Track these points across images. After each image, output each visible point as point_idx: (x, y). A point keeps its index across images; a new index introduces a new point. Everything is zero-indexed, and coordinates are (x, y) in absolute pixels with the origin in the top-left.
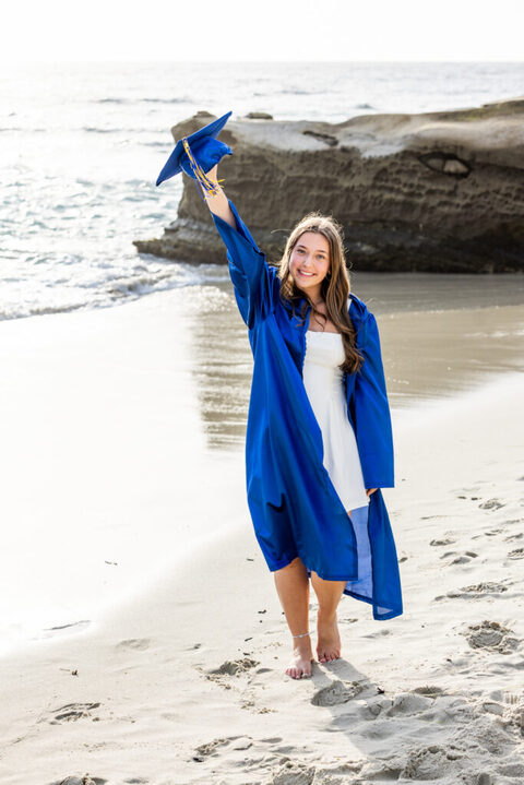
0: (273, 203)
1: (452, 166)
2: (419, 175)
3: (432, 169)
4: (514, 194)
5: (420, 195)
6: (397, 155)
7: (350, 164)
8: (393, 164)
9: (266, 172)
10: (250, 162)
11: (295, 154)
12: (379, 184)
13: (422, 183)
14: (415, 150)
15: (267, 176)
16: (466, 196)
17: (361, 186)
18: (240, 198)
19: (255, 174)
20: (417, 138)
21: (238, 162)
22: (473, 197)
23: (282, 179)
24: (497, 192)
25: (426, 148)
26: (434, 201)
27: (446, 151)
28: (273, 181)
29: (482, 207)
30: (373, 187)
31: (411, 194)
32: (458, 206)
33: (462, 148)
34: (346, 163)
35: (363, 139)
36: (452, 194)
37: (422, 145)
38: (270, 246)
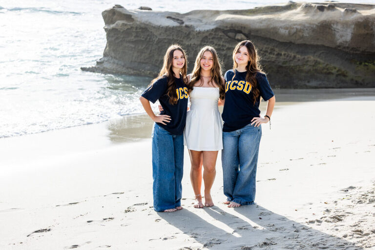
0: (151, 51)
1: (239, 36)
2: (223, 40)
3: (229, 37)
4: (269, 51)
5: (223, 50)
6: (213, 29)
7: (189, 34)
8: (210, 34)
9: (148, 35)
10: (140, 30)
11: (162, 28)
12: (203, 43)
13: (224, 44)
14: (222, 28)
15: (149, 38)
17: (194, 44)
18: (134, 48)
19: (142, 37)
21: (134, 30)
23: (156, 40)
24: (261, 50)
25: (227, 27)
26: (230, 53)
27: (236, 29)
28: (151, 40)
30: (200, 45)
31: (219, 49)
33: (245, 28)
34: (187, 33)
35: (196, 21)
37: (225, 25)
38: (149, 72)
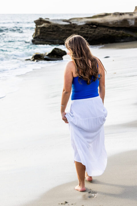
1: (95, 26)
3: (91, 27)
4: (106, 30)
5: (89, 32)
6: (84, 25)
7: (75, 26)
11: (63, 25)
12: (82, 30)
13: (89, 29)
14: (88, 24)
16: (97, 31)
17: (78, 30)
20: (87, 21)
22: (99, 31)
23: (61, 30)
24: (103, 30)
25: (90, 23)
26: (91, 32)
27: (93, 24)
28: (59, 30)
29: (100, 33)
30: (80, 30)
31: (87, 31)
32: (96, 33)
33: (96, 23)
35: (76, 22)
36: (95, 31)
